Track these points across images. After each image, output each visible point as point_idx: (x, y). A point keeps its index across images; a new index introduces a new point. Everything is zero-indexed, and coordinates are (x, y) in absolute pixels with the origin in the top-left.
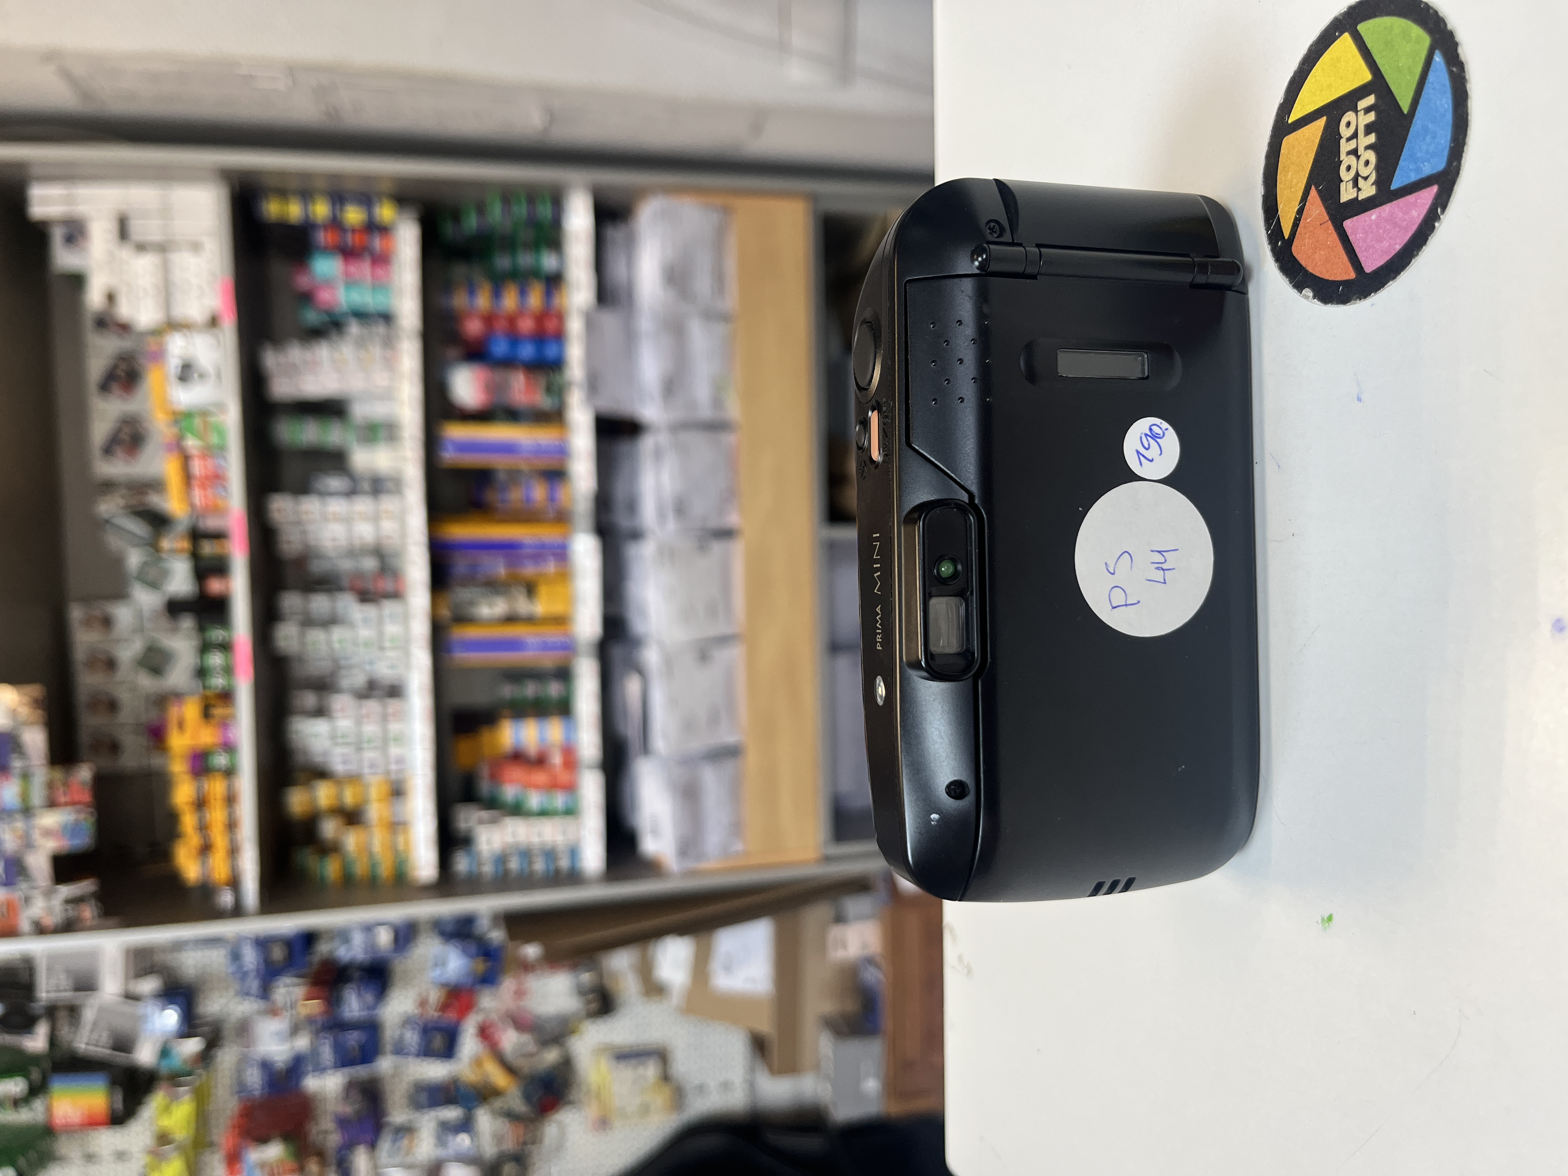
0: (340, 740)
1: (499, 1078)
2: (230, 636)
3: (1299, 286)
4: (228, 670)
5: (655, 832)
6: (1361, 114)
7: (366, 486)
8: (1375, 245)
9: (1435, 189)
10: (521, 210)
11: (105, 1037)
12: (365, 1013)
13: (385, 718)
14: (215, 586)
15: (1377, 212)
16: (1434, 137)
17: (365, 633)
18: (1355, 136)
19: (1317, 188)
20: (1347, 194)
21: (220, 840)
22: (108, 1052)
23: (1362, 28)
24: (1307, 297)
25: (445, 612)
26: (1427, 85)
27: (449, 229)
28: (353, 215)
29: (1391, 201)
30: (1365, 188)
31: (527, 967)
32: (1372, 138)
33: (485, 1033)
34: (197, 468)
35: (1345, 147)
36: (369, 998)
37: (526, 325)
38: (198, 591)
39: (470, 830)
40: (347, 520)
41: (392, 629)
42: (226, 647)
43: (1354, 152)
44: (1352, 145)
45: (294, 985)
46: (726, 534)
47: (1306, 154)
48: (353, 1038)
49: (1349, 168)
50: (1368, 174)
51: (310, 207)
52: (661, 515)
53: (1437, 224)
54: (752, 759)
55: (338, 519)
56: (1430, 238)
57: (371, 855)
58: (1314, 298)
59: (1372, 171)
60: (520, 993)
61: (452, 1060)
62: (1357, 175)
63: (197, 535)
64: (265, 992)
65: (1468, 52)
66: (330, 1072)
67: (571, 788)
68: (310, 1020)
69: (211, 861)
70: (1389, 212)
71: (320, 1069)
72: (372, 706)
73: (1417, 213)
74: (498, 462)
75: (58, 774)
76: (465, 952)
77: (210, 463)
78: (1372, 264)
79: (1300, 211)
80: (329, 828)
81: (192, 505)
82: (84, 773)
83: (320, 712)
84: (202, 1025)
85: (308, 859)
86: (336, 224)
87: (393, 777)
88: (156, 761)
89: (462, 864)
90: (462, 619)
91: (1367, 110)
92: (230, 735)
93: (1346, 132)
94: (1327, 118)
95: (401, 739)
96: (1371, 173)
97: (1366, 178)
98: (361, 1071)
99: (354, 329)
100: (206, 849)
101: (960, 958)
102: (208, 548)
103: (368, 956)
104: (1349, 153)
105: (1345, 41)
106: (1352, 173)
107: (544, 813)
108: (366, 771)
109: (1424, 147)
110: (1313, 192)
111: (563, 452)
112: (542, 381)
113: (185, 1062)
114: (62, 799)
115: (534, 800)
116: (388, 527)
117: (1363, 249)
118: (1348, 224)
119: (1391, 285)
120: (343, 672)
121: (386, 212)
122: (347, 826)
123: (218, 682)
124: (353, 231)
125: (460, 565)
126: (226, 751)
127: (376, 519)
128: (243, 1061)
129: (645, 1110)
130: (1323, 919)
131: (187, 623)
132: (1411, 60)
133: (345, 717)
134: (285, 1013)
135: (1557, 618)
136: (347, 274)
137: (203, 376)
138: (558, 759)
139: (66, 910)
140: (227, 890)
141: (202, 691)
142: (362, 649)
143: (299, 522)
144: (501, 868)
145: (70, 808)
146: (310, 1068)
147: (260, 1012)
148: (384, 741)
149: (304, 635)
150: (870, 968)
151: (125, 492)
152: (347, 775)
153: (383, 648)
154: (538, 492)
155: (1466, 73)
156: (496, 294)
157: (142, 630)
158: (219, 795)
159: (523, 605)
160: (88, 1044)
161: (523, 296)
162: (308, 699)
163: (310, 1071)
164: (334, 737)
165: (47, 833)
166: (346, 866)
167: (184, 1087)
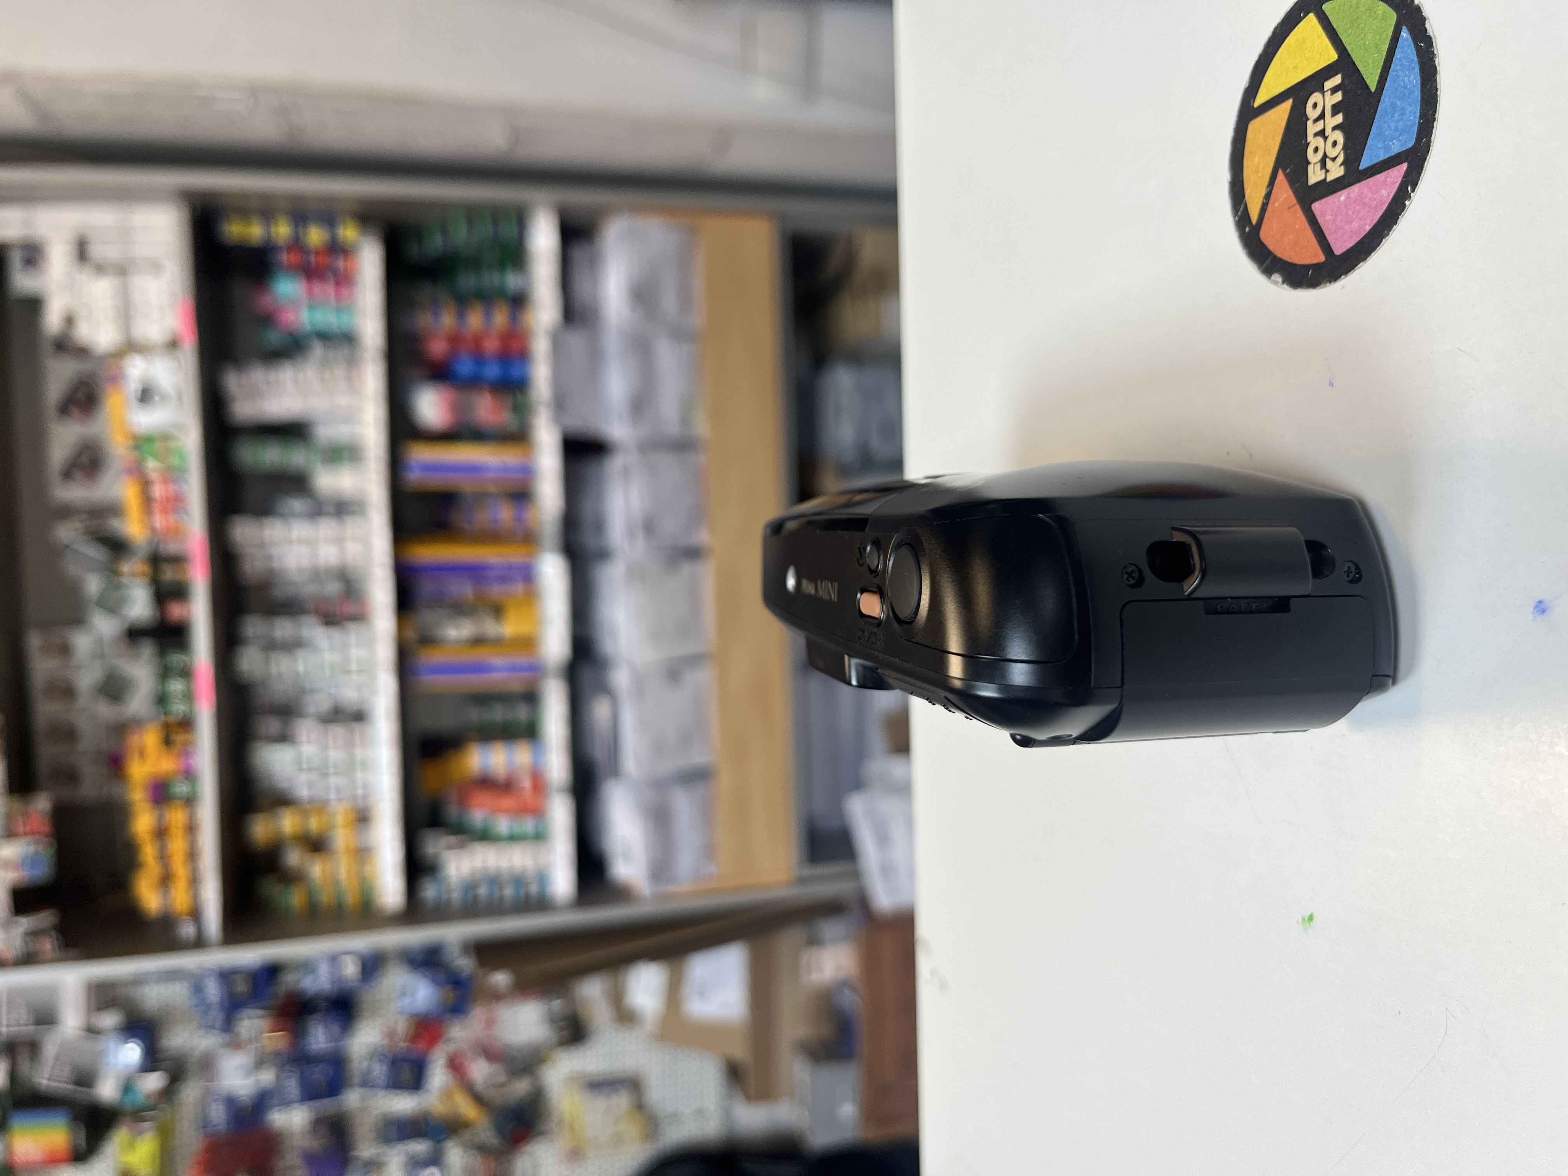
0: (305, 766)
1: (467, 1109)
2: (190, 662)
4: (189, 696)
5: (627, 856)
7: (331, 509)
9: (1404, 166)
10: (485, 230)
11: (66, 1073)
12: (332, 1044)
13: (349, 744)
14: (176, 611)
16: (1402, 114)
17: (329, 656)
18: (1322, 116)
19: (1284, 172)
21: (180, 870)
22: (71, 1087)
24: (1276, 283)
25: (411, 634)
27: (413, 251)
28: (315, 236)
29: (1359, 181)
31: (497, 996)
32: (1339, 119)
33: (455, 1065)
34: (158, 491)
36: (336, 1028)
37: (491, 345)
38: (158, 615)
39: (436, 857)
40: (311, 543)
41: (356, 653)
42: (186, 673)
44: (1320, 126)
45: (257, 1017)
46: (693, 553)
47: (1273, 138)
48: (318, 1074)
51: (272, 230)
52: (631, 534)
53: (1407, 203)
54: (725, 781)
55: (300, 541)
57: (337, 882)
58: (1283, 282)
60: (490, 1023)
61: (421, 1092)
62: (1325, 156)
63: (156, 560)
64: (228, 1024)
65: (1434, 27)
66: (296, 1105)
67: (537, 811)
68: (277, 1054)
69: (173, 891)
71: (286, 1103)
72: (338, 731)
73: (1387, 191)
74: (465, 484)
75: (17, 805)
76: (434, 981)
77: (171, 488)
78: (1342, 246)
80: (293, 858)
81: (153, 530)
82: (42, 804)
83: (284, 738)
84: (165, 1060)
85: (270, 888)
86: (297, 244)
87: (359, 803)
88: (115, 791)
89: (429, 891)
90: (427, 640)
91: (1334, 90)
92: (191, 762)
93: (1312, 114)
95: (366, 765)
96: (1339, 153)
97: (1334, 159)
98: (327, 1105)
99: (318, 350)
100: (166, 880)
101: (934, 972)
102: (169, 574)
103: (335, 987)
107: (513, 838)
108: (333, 796)
109: (1393, 125)
110: (1281, 175)
111: (527, 472)
112: (508, 401)
113: (148, 1097)
114: (21, 829)
115: (503, 825)
116: (353, 551)
117: (1333, 231)
118: (1317, 207)
119: (1362, 266)
120: (307, 698)
121: (348, 232)
122: (313, 854)
123: (178, 708)
124: (317, 253)
125: (426, 587)
126: (187, 779)
127: (340, 541)
128: (207, 1095)
129: (617, 1140)
130: (1303, 919)
131: (147, 649)
133: (309, 742)
134: (250, 1046)
135: (1538, 600)
136: (310, 293)
137: (164, 398)
138: (526, 784)
139: (26, 943)
140: (188, 921)
141: (163, 717)
142: (327, 672)
143: (262, 545)
144: (471, 894)
145: (29, 838)
146: (275, 1102)
147: (223, 1046)
148: (350, 766)
149: (267, 660)
150: (846, 991)
151: (84, 516)
152: (312, 801)
153: (348, 672)
154: (505, 514)
155: (1435, 47)
156: (461, 315)
157: (102, 656)
158: (180, 825)
159: (491, 628)
160: (49, 1079)
161: (488, 315)
162: (272, 725)
163: (276, 1106)
164: (298, 761)
165: (7, 864)
166: (311, 894)
167: (147, 1123)
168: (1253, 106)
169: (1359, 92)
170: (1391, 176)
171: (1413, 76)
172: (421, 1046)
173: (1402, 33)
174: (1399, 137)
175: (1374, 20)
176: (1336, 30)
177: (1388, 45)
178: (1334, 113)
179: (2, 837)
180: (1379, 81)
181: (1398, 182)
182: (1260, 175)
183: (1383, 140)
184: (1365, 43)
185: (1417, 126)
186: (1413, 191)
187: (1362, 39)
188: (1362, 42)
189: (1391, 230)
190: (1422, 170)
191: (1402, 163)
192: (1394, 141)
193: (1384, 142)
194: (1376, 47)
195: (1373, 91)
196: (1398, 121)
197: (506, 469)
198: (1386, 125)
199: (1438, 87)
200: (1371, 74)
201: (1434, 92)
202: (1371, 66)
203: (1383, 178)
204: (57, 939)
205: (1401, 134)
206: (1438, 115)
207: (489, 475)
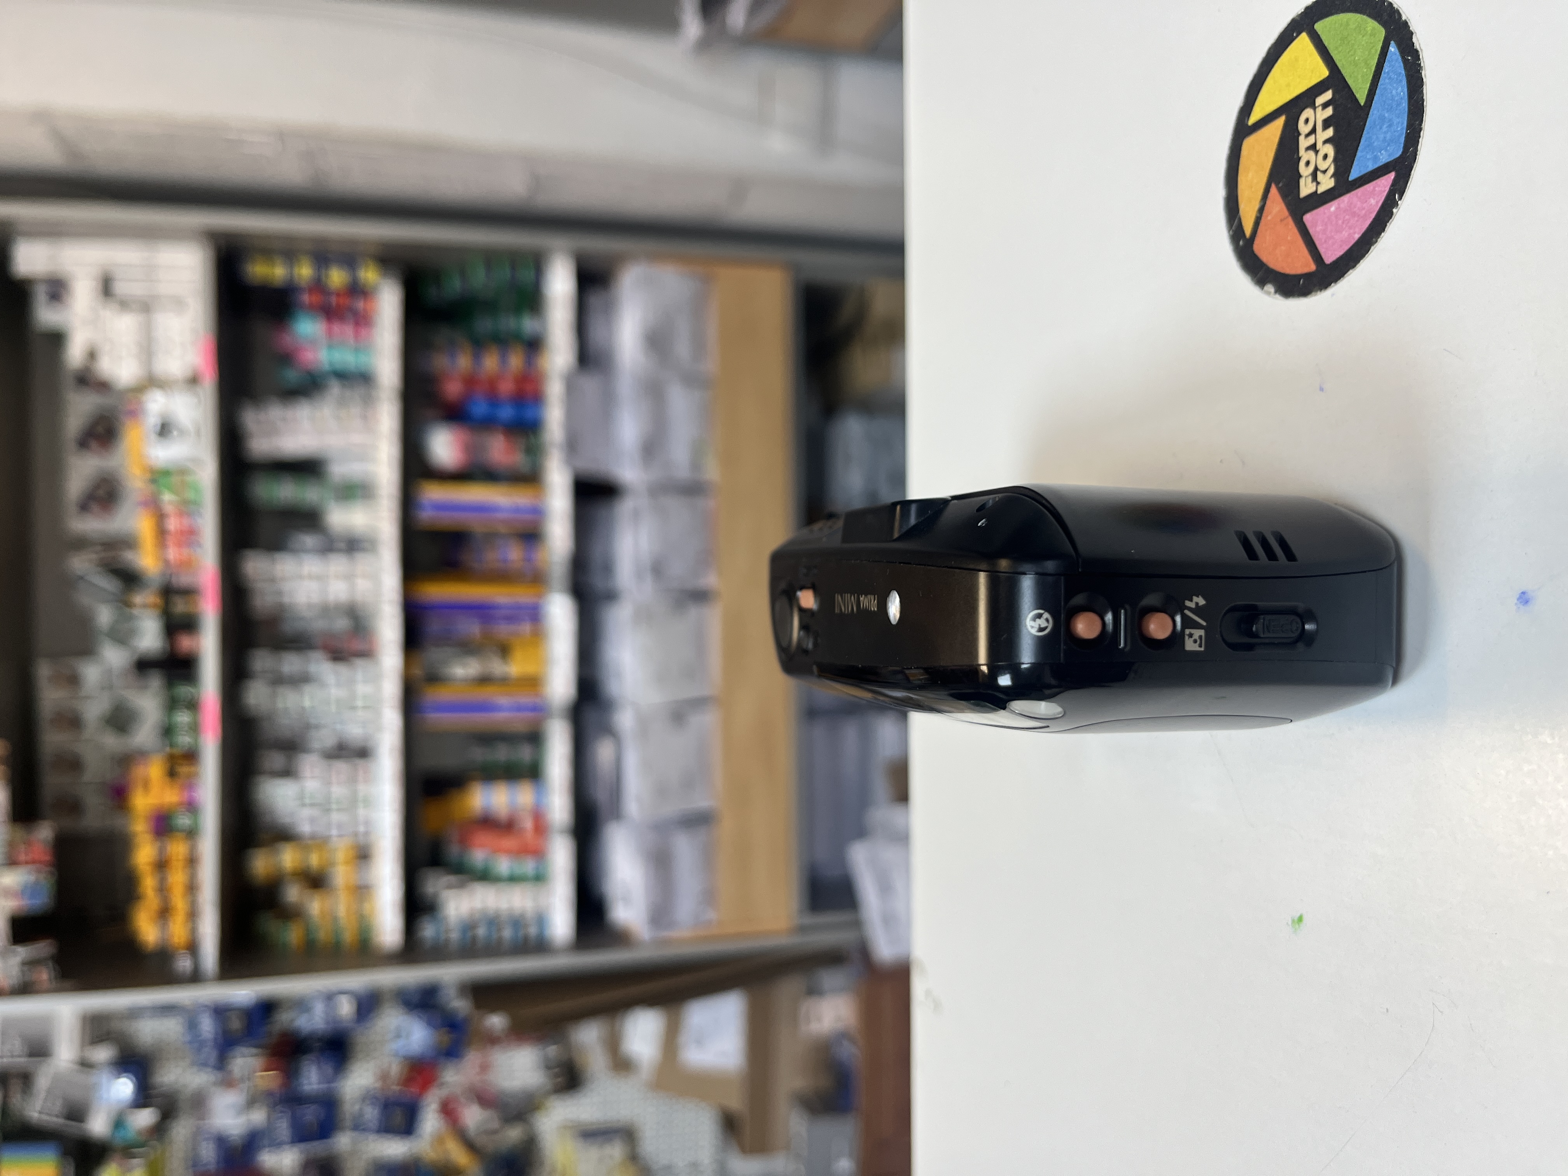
0: (307, 801)
1: (459, 1156)
2: (197, 694)
3: (1261, 282)
4: (195, 729)
5: (627, 900)
7: (342, 545)
8: (1335, 236)
9: (1392, 175)
10: (504, 274)
11: (58, 1106)
12: (323, 1086)
13: (353, 781)
14: (185, 643)
15: (1336, 203)
16: (1390, 126)
17: (335, 692)
19: (1277, 185)
20: (1306, 188)
21: (179, 902)
22: (61, 1121)
23: (1319, 26)
24: (1269, 293)
25: (417, 672)
27: (432, 294)
28: (337, 277)
31: (492, 1040)
33: (448, 1111)
34: (172, 524)
35: (1304, 143)
36: (329, 1069)
37: (506, 387)
38: (168, 647)
39: (436, 895)
40: (319, 578)
41: (362, 689)
42: (193, 705)
45: (250, 1056)
46: (701, 597)
48: (311, 1114)
50: (1326, 168)
51: (296, 271)
52: (639, 575)
53: (1395, 210)
54: (727, 826)
55: (310, 577)
56: (1388, 224)
57: (335, 919)
58: (1276, 292)
59: (1331, 164)
60: (485, 1068)
61: (412, 1137)
63: (168, 592)
64: (221, 1063)
65: (1420, 41)
66: (287, 1147)
67: (538, 853)
68: (269, 1094)
69: (171, 925)
71: (276, 1145)
72: (341, 767)
73: (1375, 201)
74: (474, 523)
75: (20, 833)
76: (430, 1023)
77: (186, 522)
80: (293, 894)
81: (166, 562)
82: (45, 832)
83: (288, 773)
84: (157, 1096)
85: (269, 925)
86: (318, 286)
87: (361, 840)
88: (118, 822)
89: (428, 931)
90: (434, 678)
92: (195, 794)
94: (1286, 118)
95: (368, 802)
98: (317, 1148)
99: (335, 389)
100: (164, 913)
101: (928, 993)
102: (180, 607)
103: (329, 1027)
105: (1303, 40)
106: (1311, 168)
107: (513, 879)
108: (334, 832)
110: (1274, 190)
111: (539, 513)
112: (521, 443)
113: (139, 1133)
114: (22, 857)
115: (503, 865)
116: (362, 588)
119: (1351, 273)
120: (313, 733)
121: (369, 274)
122: (311, 891)
123: (184, 740)
124: (338, 295)
125: (434, 625)
126: (190, 811)
127: (349, 577)
128: (197, 1134)
130: (1293, 921)
131: (156, 682)
132: (1367, 53)
133: (313, 777)
134: (241, 1085)
135: (1521, 592)
136: (330, 333)
137: (182, 433)
138: (528, 824)
139: (23, 972)
140: (184, 955)
141: (168, 749)
142: (333, 708)
143: (273, 580)
144: (469, 934)
145: (30, 867)
146: (266, 1142)
147: (215, 1084)
148: (352, 803)
149: (274, 694)
150: (846, 1043)
151: (99, 548)
152: (313, 837)
153: (354, 708)
154: (514, 554)
155: (1421, 60)
156: (477, 357)
157: (110, 687)
158: (181, 857)
159: (498, 667)
160: (40, 1113)
161: (504, 358)
162: (274, 760)
163: (266, 1146)
164: (301, 797)
165: (7, 893)
166: (308, 931)
167: (137, 1159)
168: (1247, 125)
169: (1349, 106)
171: (1400, 88)
172: (414, 1090)
173: (1390, 48)
174: (1387, 147)
175: (1363, 36)
176: (1328, 48)
177: (1377, 60)
179: (3, 865)
181: (1385, 191)
182: (1253, 189)
183: (1371, 151)
184: (1355, 59)
185: (1404, 136)
186: (1400, 199)
187: (1352, 55)
188: (1353, 58)
189: (1379, 238)
191: (1390, 172)
193: (1373, 153)
194: (1366, 63)
195: (1362, 104)
196: (1386, 133)
197: (517, 510)
198: (1375, 137)
199: (1425, 98)
200: (1360, 88)
201: (1420, 102)
202: (1360, 80)
203: (1372, 188)
204: (55, 969)
205: (1389, 145)
206: (1425, 125)
207: (500, 516)
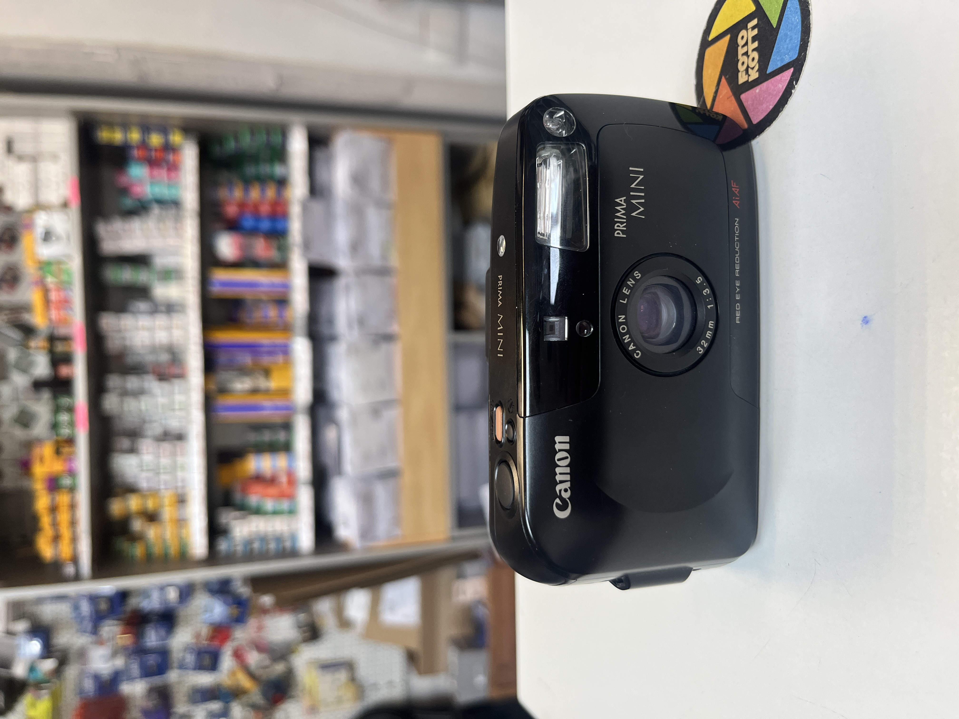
0: (145, 468)
1: (245, 682)
2: (73, 402)
4: (72, 424)
5: (346, 524)
6: (750, 31)
7: (163, 309)
9: (792, 70)
10: (262, 138)
12: (161, 642)
13: (174, 454)
14: (64, 371)
16: (791, 40)
17: (161, 400)
21: (66, 532)
25: (213, 387)
26: (787, 9)
27: (216, 150)
28: (155, 140)
30: (752, 74)
31: (264, 611)
32: (756, 44)
33: (238, 655)
34: (53, 296)
36: (163, 632)
37: (265, 209)
38: (53, 374)
39: (227, 524)
40: (151, 329)
41: (179, 398)
42: (71, 410)
43: (746, 54)
45: (113, 625)
46: (389, 338)
48: (152, 660)
49: (743, 63)
51: (129, 136)
52: (350, 326)
53: (793, 91)
54: (407, 478)
55: (144, 328)
56: (789, 99)
57: (164, 541)
60: (260, 628)
61: (216, 671)
62: (748, 67)
63: (52, 339)
64: (95, 630)
66: (137, 680)
67: (291, 497)
68: (125, 649)
69: (61, 546)
70: (766, 87)
71: (131, 679)
72: (166, 446)
73: (782, 86)
74: (247, 294)
76: (225, 602)
77: (62, 294)
78: (757, 118)
79: (716, 92)
80: (137, 525)
81: (50, 320)
83: (132, 450)
84: (56, 651)
85: (123, 545)
86: (144, 145)
87: (180, 491)
88: (25, 483)
89: (223, 546)
90: (223, 391)
91: (753, 28)
92: (73, 465)
95: (183, 468)
97: (753, 68)
98: (157, 680)
99: (156, 210)
100: (56, 538)
102: (60, 348)
103: (162, 606)
104: (743, 55)
107: (276, 513)
108: (162, 487)
111: (286, 287)
112: (275, 243)
113: (45, 674)
115: (269, 505)
116: (177, 335)
119: (768, 129)
120: (147, 426)
121: (176, 138)
122: (149, 523)
123: (65, 431)
124: (156, 150)
125: (222, 358)
126: (70, 476)
127: (169, 329)
128: (82, 674)
129: (339, 701)
131: (46, 395)
133: (148, 453)
134: (108, 644)
135: (864, 316)
136: (152, 176)
137: (58, 238)
138: (284, 479)
140: (70, 564)
141: (55, 437)
142: (160, 410)
143: (119, 331)
144: (248, 548)
146: (125, 678)
147: (92, 643)
148: (174, 468)
149: (122, 402)
150: (480, 607)
151: (8, 312)
152: (149, 490)
153: (173, 410)
154: (272, 313)
156: (246, 190)
157: (17, 399)
158: (65, 504)
159: (262, 383)
161: (263, 190)
162: (123, 442)
163: (124, 680)
164: (141, 466)
166: (148, 548)
167: (44, 690)
168: (708, 40)
169: (767, 28)
170: (784, 76)
172: (216, 643)
178: (753, 41)
180: (778, 22)
185: (799, 46)
186: (796, 84)
189: (784, 108)
190: (801, 71)
192: (786, 56)
193: (781, 56)
195: (775, 27)
196: (788, 44)
197: (273, 285)
198: (782, 47)
200: (773, 17)
201: (808, 25)
202: (773, 12)
203: (780, 77)
205: (790, 51)
206: (811, 39)
207: (262, 289)
